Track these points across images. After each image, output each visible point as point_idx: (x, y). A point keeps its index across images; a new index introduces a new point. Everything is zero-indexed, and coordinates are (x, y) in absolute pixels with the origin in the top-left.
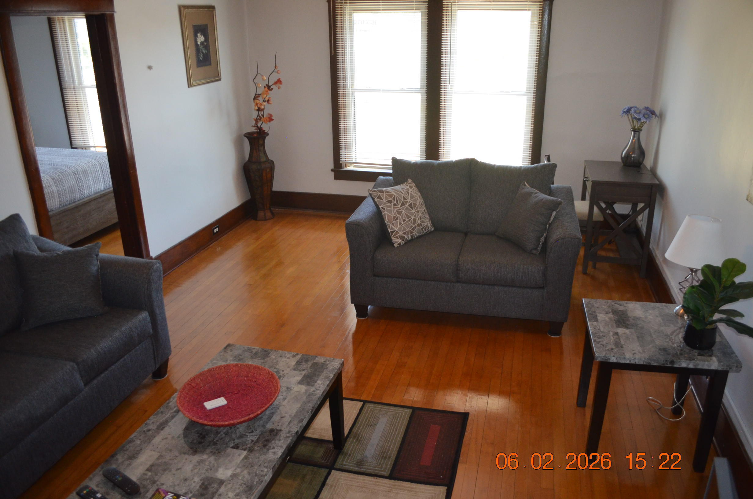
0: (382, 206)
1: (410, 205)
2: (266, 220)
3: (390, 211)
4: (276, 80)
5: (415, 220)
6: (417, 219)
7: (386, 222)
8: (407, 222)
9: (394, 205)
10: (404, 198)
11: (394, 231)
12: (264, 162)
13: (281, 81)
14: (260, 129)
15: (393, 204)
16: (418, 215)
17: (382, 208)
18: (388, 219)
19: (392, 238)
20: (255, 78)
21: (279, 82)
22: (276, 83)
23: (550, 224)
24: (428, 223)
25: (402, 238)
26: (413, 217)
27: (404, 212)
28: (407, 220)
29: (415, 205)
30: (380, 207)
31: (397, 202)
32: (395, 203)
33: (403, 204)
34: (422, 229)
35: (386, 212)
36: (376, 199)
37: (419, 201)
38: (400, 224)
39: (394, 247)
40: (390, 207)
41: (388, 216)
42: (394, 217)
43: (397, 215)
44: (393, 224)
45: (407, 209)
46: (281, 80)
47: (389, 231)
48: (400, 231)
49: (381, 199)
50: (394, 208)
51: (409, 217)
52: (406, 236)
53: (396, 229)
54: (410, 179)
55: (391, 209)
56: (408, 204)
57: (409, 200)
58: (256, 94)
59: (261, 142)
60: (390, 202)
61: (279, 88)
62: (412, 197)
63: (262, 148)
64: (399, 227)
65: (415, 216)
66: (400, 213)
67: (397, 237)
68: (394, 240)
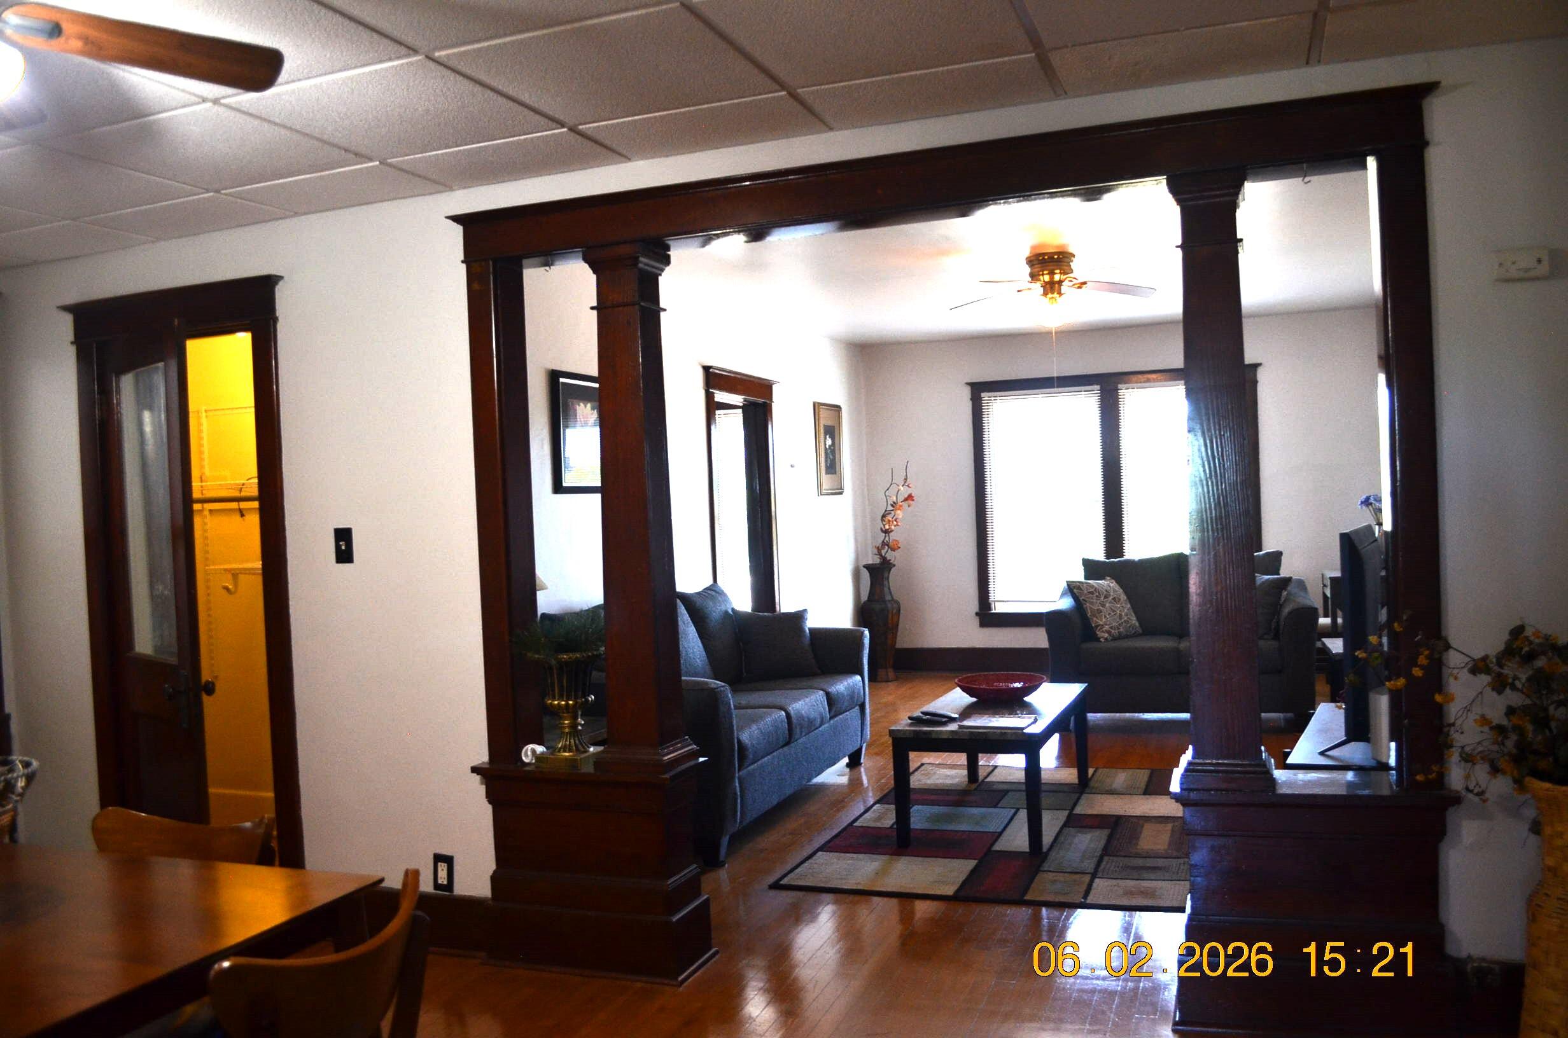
0: (1083, 598)
1: (1114, 599)
2: (887, 681)
3: (1092, 603)
4: (906, 496)
5: (1120, 615)
6: (1123, 614)
7: (1088, 615)
8: (1113, 616)
9: (1097, 596)
10: (1106, 591)
11: (1100, 625)
12: (889, 601)
13: (913, 497)
14: (884, 559)
15: (1095, 595)
16: (1124, 611)
17: (1083, 599)
18: (1091, 612)
19: (1098, 633)
20: (888, 489)
21: (910, 497)
22: (906, 500)
23: (1281, 606)
24: (1134, 621)
25: (1109, 632)
26: (1118, 612)
27: (1107, 605)
28: (1113, 614)
29: (1120, 599)
30: (1081, 599)
31: (1099, 593)
32: (1097, 594)
33: (1106, 597)
34: (1130, 627)
35: (1088, 604)
36: (1075, 591)
37: (1123, 597)
38: (1105, 617)
39: (1101, 642)
40: (1092, 599)
41: (1091, 608)
42: (1098, 610)
43: (1101, 608)
44: (1097, 617)
45: (1110, 602)
46: (913, 495)
47: (1093, 625)
48: (1106, 625)
49: (1081, 589)
50: (1097, 600)
51: (1114, 611)
52: (1113, 631)
53: (1101, 623)
54: (1108, 576)
55: (1092, 600)
56: (1110, 598)
57: (1112, 594)
58: (886, 511)
59: (886, 575)
60: (1092, 593)
61: (909, 506)
62: (1115, 591)
63: (886, 583)
64: (1104, 620)
65: (1120, 611)
66: (1104, 606)
67: (1103, 632)
68: (1100, 634)
